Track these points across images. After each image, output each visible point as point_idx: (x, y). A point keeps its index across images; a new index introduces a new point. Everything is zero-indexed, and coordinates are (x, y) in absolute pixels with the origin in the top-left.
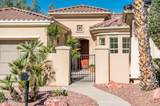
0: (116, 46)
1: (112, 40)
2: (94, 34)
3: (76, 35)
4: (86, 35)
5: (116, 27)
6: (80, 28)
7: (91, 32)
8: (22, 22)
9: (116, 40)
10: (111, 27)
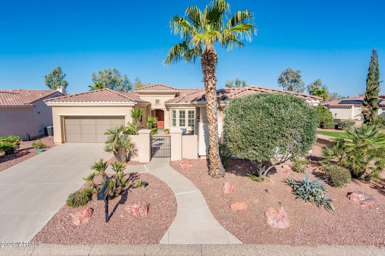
0: (184, 117)
1: (181, 112)
2: (168, 107)
3: (154, 107)
4: (162, 107)
5: (184, 103)
6: (157, 101)
7: (165, 105)
8: (115, 103)
9: (184, 112)
10: (180, 103)
